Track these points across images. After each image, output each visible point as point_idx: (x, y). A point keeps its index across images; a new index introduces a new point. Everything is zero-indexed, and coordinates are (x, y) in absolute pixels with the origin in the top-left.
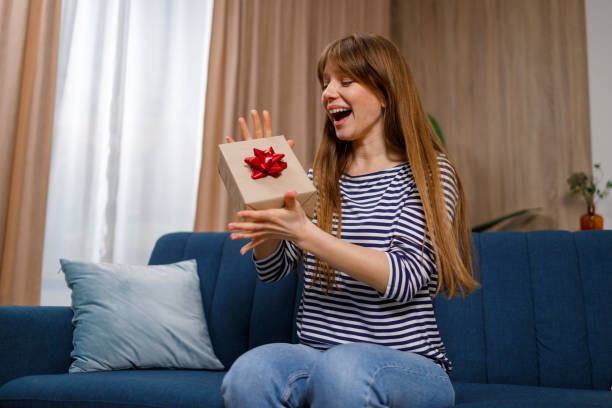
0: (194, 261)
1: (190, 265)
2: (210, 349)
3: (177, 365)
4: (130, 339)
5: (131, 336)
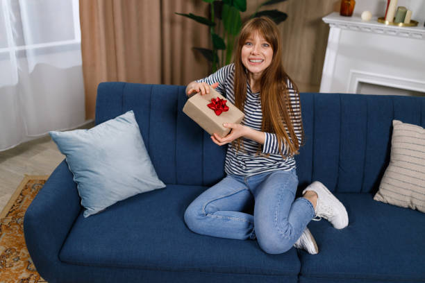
0: (132, 111)
1: (130, 115)
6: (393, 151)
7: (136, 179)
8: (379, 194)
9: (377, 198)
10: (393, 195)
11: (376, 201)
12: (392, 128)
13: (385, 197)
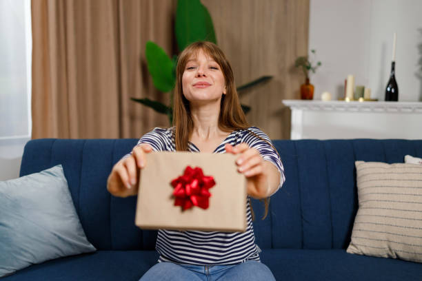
0: (61, 165)
1: (58, 169)
2: (85, 238)
3: (62, 255)
4: (28, 248)
5: (28, 245)
6: (360, 193)
7: (55, 235)
8: (353, 245)
9: (351, 250)
10: (368, 243)
11: (349, 254)
12: (355, 170)
13: (359, 247)
